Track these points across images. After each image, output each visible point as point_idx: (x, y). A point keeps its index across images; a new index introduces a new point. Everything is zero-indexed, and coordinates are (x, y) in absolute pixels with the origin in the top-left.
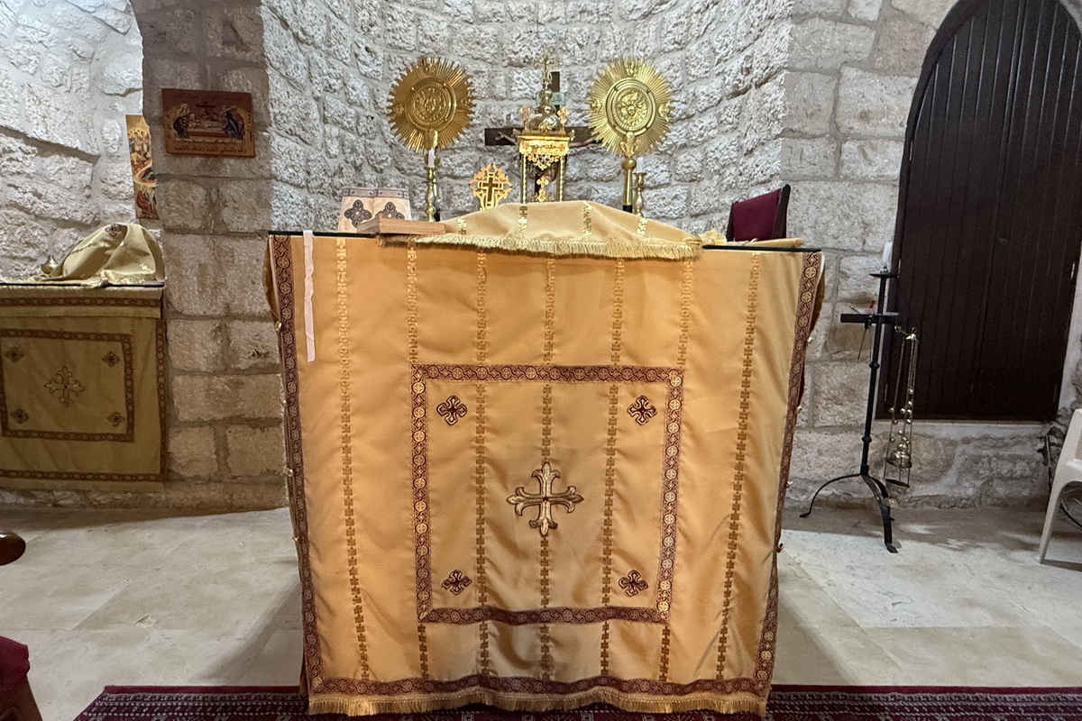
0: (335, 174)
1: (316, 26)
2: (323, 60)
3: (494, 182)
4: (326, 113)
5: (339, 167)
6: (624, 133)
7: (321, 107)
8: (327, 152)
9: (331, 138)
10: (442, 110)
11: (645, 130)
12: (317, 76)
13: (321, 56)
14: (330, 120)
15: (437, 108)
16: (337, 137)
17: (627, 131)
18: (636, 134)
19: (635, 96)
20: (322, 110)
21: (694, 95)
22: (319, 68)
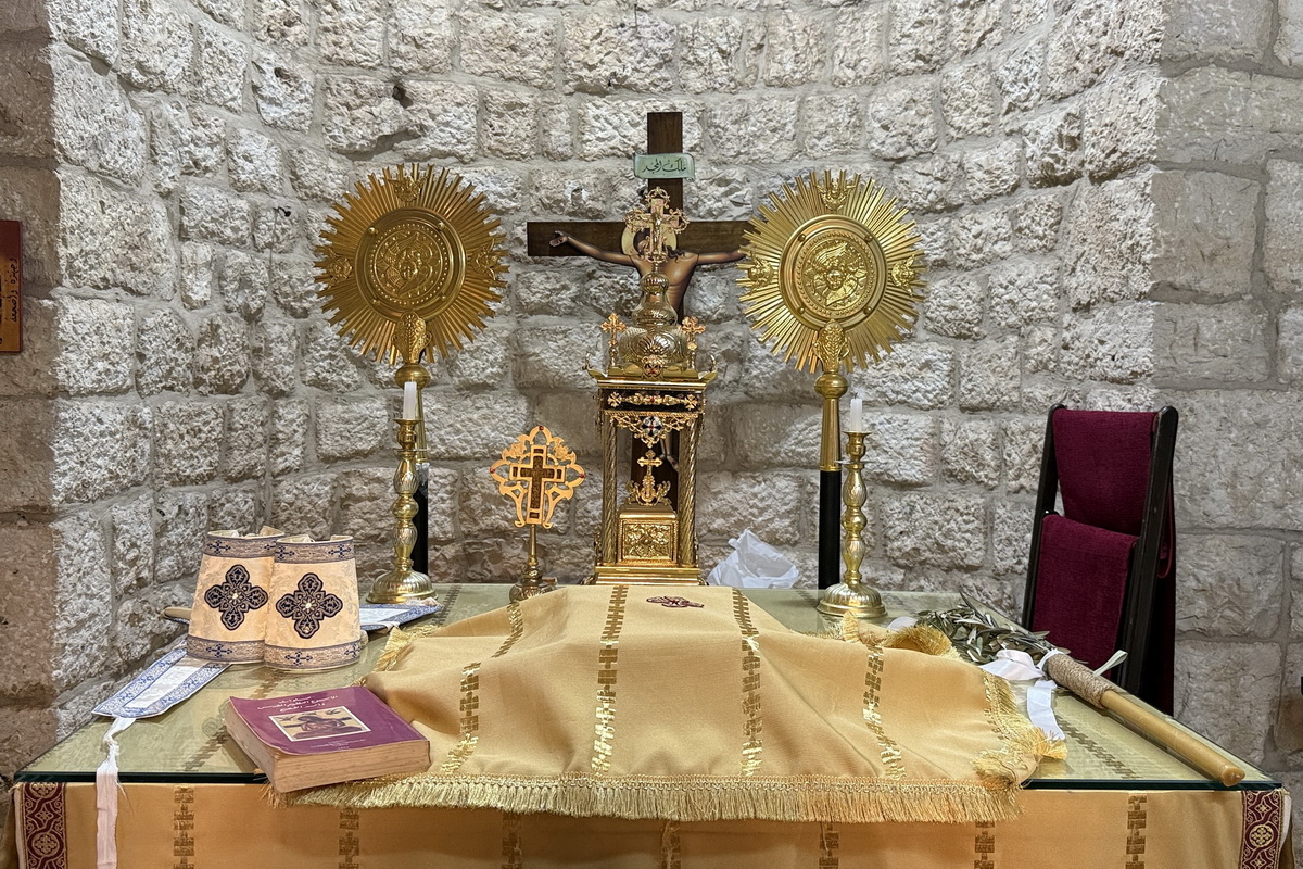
0: (200, 341)
1: (170, 51)
2: (184, 114)
3: (545, 466)
4: (185, 220)
5: (211, 325)
6: (821, 323)
7: (175, 209)
8: (186, 300)
9: (194, 268)
10: (434, 277)
11: (863, 315)
12: (167, 149)
13: (179, 108)
14: (193, 233)
15: (423, 271)
16: (208, 265)
17: (827, 320)
18: (846, 324)
19: (839, 251)
20: (177, 215)
21: (961, 166)
22: (174, 132)
